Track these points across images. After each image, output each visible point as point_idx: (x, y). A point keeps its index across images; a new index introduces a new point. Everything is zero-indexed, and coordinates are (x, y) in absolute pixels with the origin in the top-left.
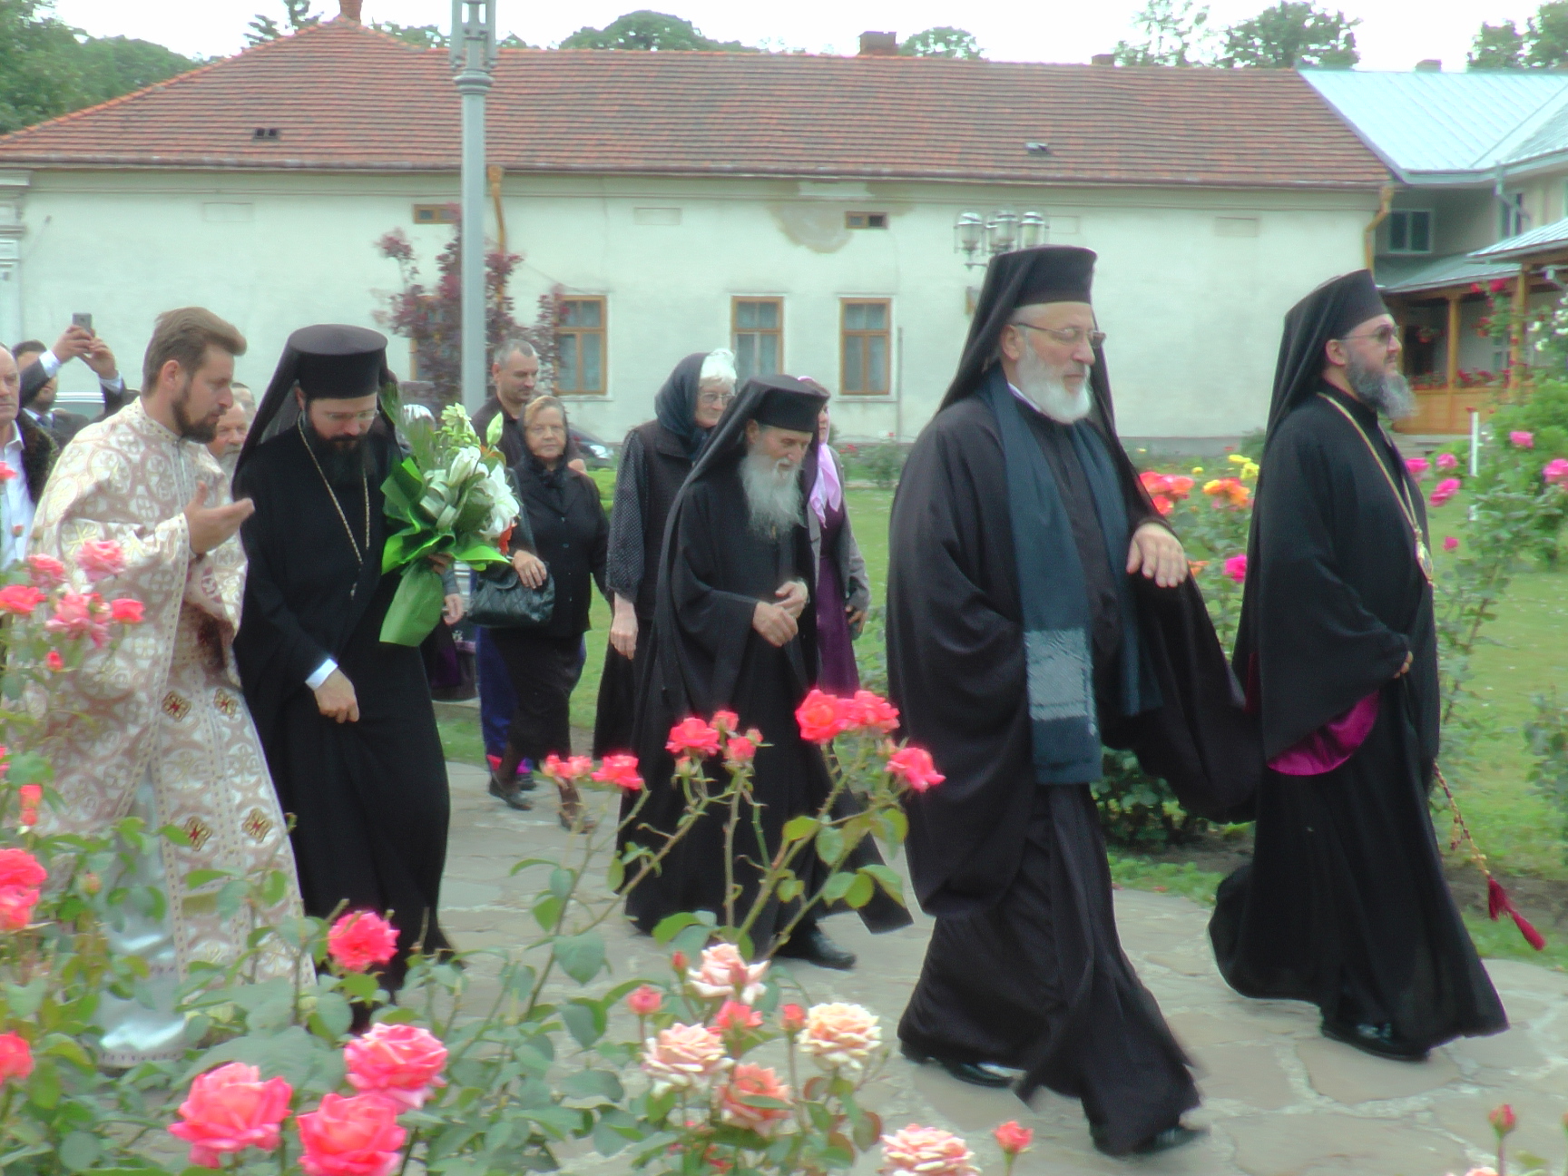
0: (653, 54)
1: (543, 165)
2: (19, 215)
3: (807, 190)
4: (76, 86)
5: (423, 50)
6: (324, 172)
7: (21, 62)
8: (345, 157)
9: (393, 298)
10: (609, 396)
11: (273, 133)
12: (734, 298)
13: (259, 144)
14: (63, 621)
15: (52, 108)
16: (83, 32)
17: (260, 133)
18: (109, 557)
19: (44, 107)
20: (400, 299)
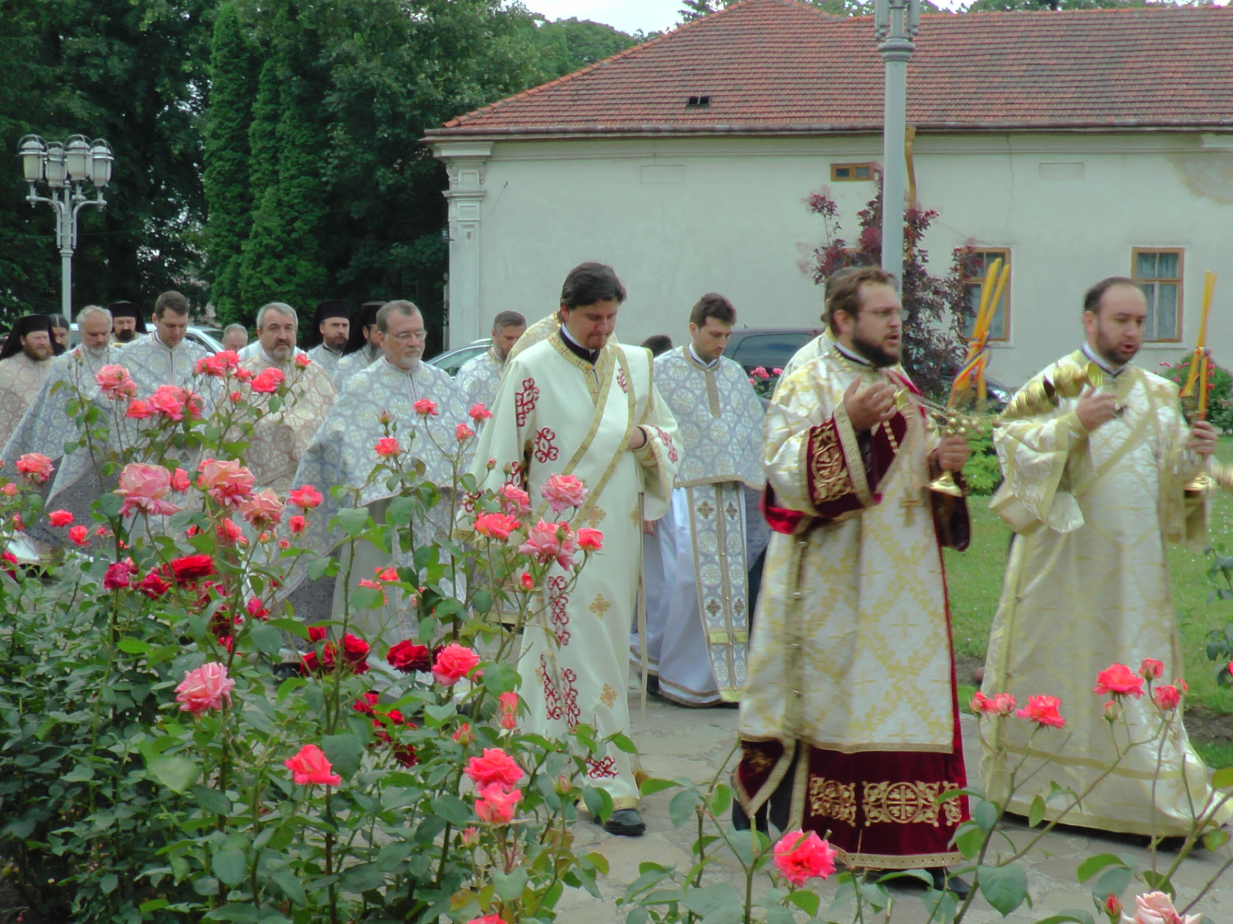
0: (1059, 14)
1: (953, 123)
2: (481, 181)
3: (1210, 142)
4: (534, 65)
5: (843, 19)
6: (751, 134)
7: (489, 47)
8: (770, 121)
9: (817, 251)
10: (1012, 342)
11: (705, 101)
12: (1134, 249)
13: (693, 111)
14: (534, 545)
15: (514, 86)
16: (541, 17)
17: (693, 102)
18: (572, 489)
19: (506, 85)
20: (822, 252)
